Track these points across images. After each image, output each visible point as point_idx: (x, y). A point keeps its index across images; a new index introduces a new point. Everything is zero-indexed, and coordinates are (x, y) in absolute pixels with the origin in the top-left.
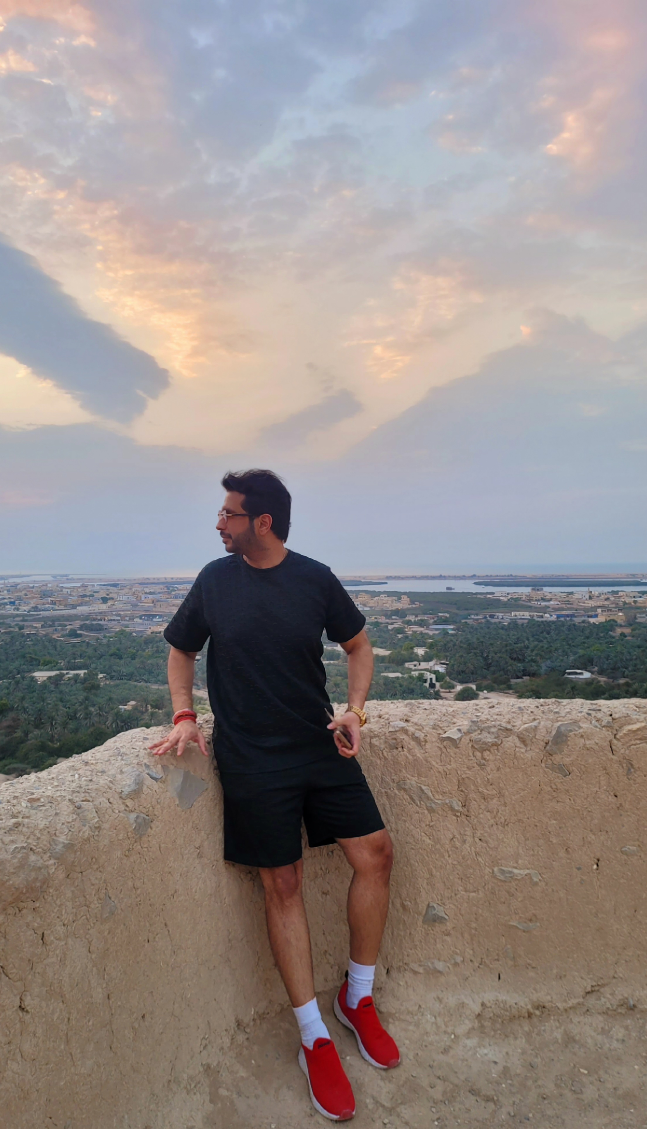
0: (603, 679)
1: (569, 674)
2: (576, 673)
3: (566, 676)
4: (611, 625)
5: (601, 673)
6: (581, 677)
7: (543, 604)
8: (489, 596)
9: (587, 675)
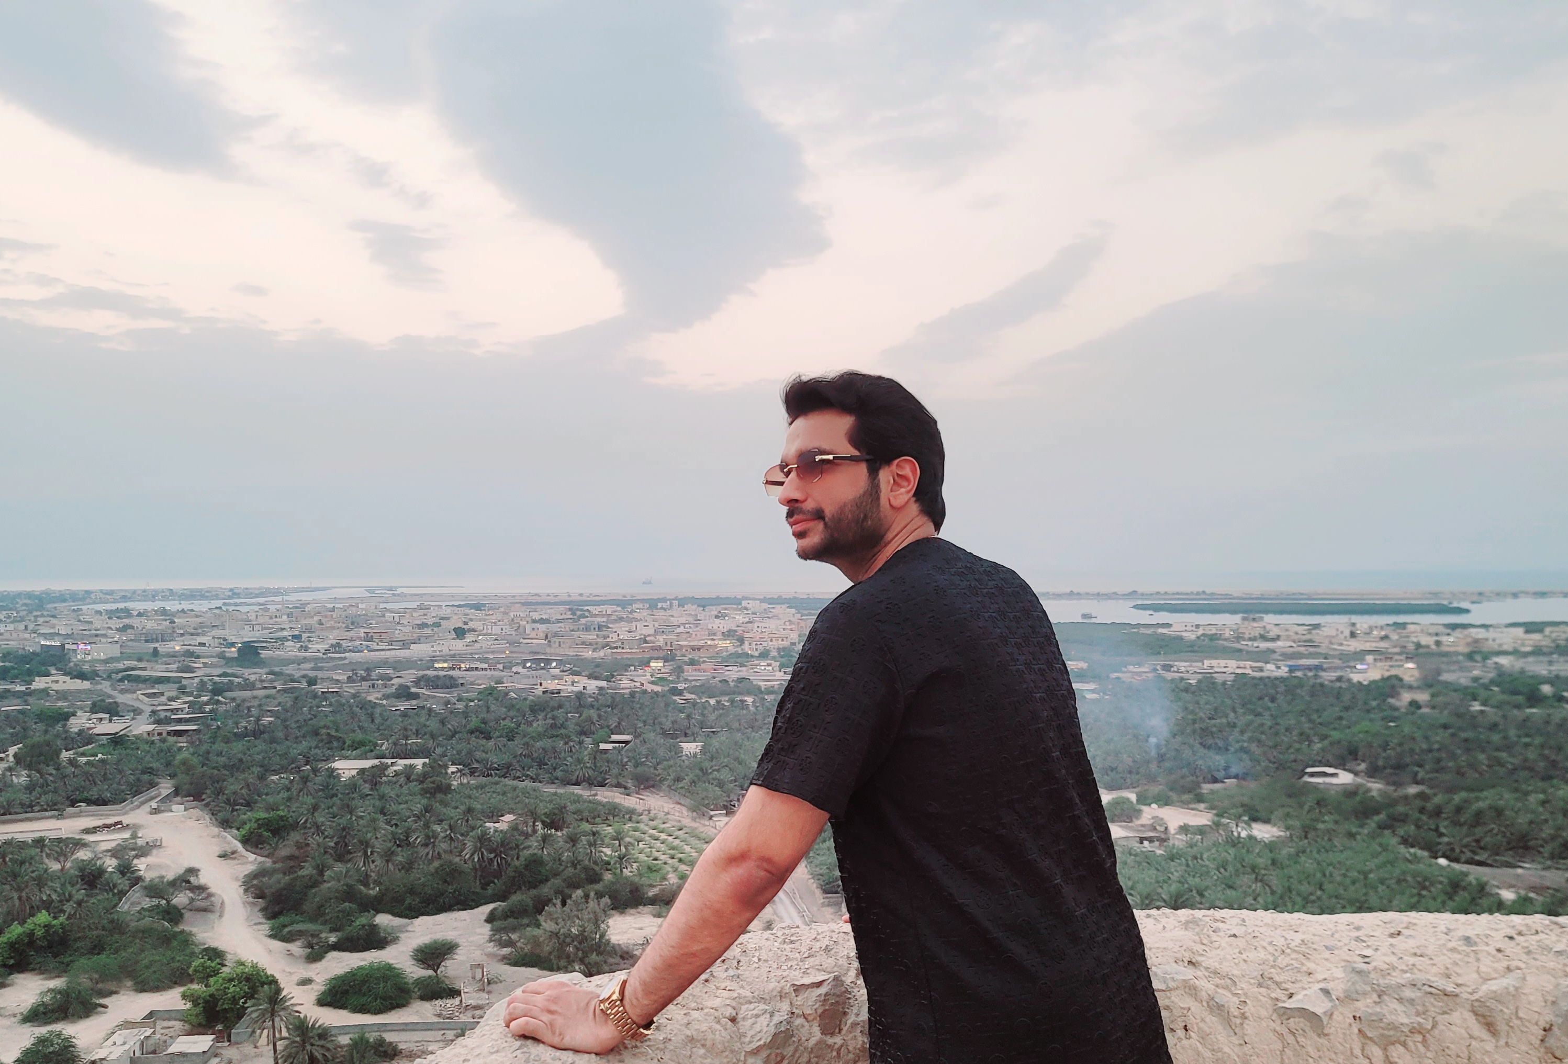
0: (1376, 787)
1: (1312, 775)
2: (1325, 774)
3: (1307, 779)
4: (1391, 685)
5: (1373, 772)
6: (1334, 780)
7: (1264, 645)
8: (1160, 630)
9: (1345, 778)
